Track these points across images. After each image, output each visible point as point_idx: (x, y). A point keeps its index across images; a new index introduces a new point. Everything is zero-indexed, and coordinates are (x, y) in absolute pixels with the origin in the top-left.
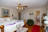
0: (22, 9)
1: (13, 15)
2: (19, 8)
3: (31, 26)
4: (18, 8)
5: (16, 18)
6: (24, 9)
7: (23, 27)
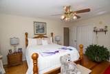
0: (75, 17)
1: (52, 34)
2: (65, 18)
3: (99, 63)
4: (63, 17)
5: (58, 41)
6: (78, 17)
7: (77, 62)
